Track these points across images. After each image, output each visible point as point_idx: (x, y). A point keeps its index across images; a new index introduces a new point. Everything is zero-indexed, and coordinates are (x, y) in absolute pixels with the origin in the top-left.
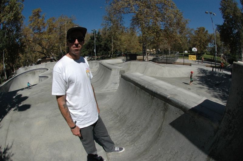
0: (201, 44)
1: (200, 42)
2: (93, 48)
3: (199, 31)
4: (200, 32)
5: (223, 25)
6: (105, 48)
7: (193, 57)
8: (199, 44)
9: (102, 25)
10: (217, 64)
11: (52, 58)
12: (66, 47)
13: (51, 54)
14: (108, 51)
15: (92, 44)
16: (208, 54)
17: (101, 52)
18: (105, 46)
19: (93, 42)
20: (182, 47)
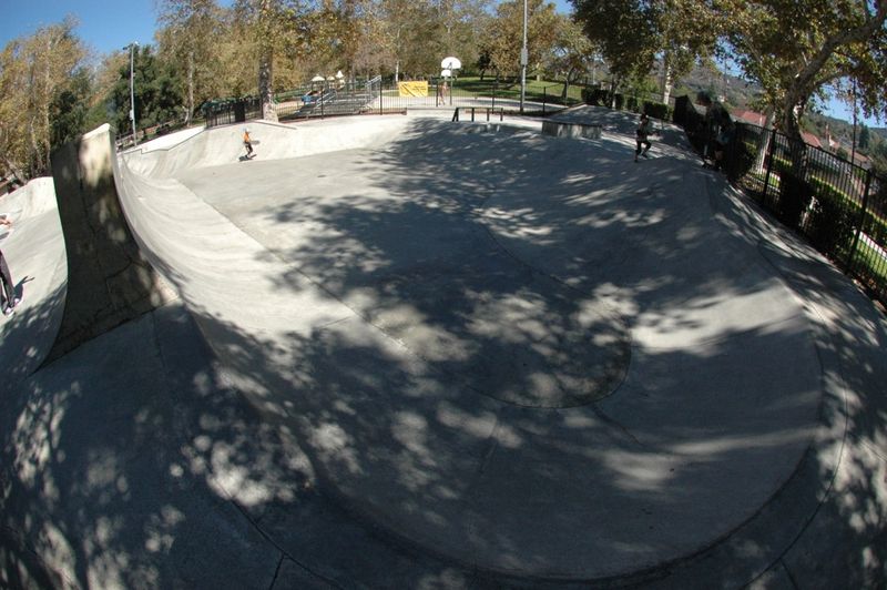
2: (125, 108)
6: (164, 98)
7: (416, 88)
11: (10, 178)
13: (8, 166)
14: (173, 107)
17: (152, 114)
19: (124, 88)
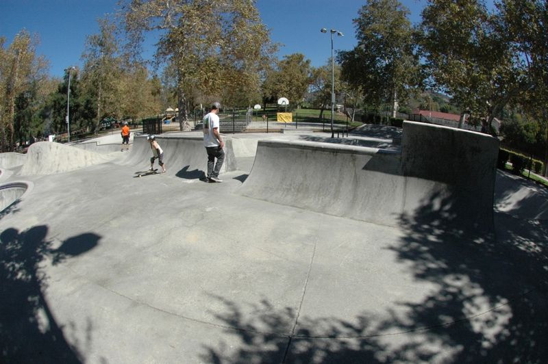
0: (291, 89)
1: (290, 83)
2: (63, 114)
3: (288, 63)
4: (292, 64)
5: (353, 52)
6: (86, 111)
7: (286, 117)
8: (286, 89)
9: (82, 56)
10: (334, 126)
12: (13, 114)
14: (91, 119)
15: (62, 103)
16: (305, 108)
17: (78, 122)
18: (86, 107)
19: (63, 99)
20: (247, 97)
